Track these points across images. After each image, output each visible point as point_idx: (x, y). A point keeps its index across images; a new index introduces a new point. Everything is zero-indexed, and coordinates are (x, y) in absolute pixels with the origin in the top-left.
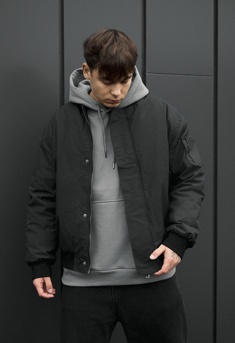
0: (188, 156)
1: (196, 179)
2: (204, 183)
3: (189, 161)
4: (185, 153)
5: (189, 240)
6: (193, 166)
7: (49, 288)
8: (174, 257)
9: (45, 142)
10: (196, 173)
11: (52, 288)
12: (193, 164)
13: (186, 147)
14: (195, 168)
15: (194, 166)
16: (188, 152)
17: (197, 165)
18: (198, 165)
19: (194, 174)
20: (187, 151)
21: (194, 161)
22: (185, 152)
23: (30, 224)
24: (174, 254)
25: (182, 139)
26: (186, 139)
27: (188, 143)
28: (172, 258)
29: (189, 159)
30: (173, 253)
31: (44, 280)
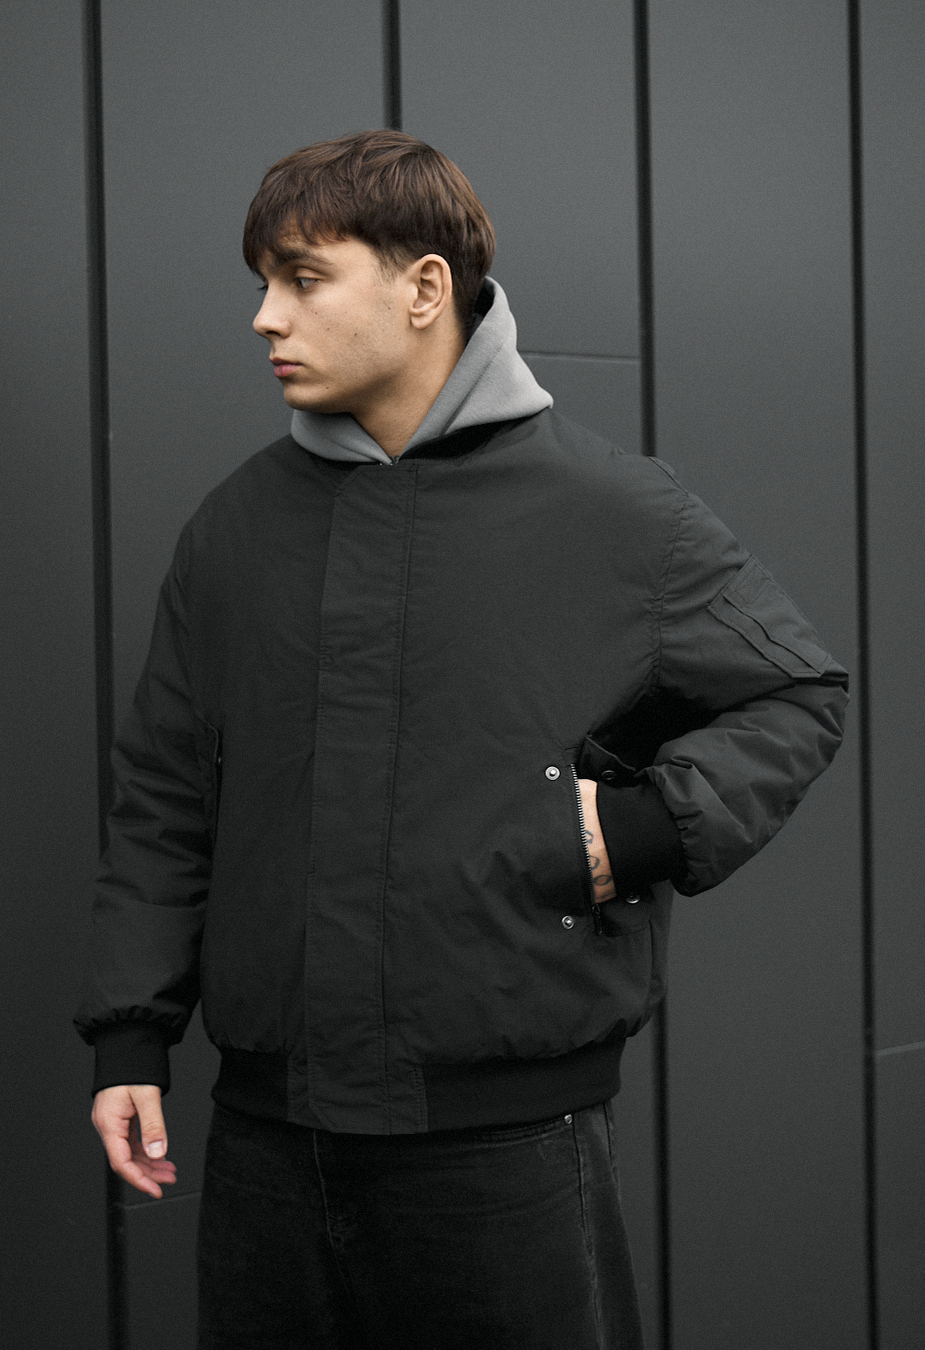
7: (152, 1139)
11: (162, 1140)
31: (133, 1104)
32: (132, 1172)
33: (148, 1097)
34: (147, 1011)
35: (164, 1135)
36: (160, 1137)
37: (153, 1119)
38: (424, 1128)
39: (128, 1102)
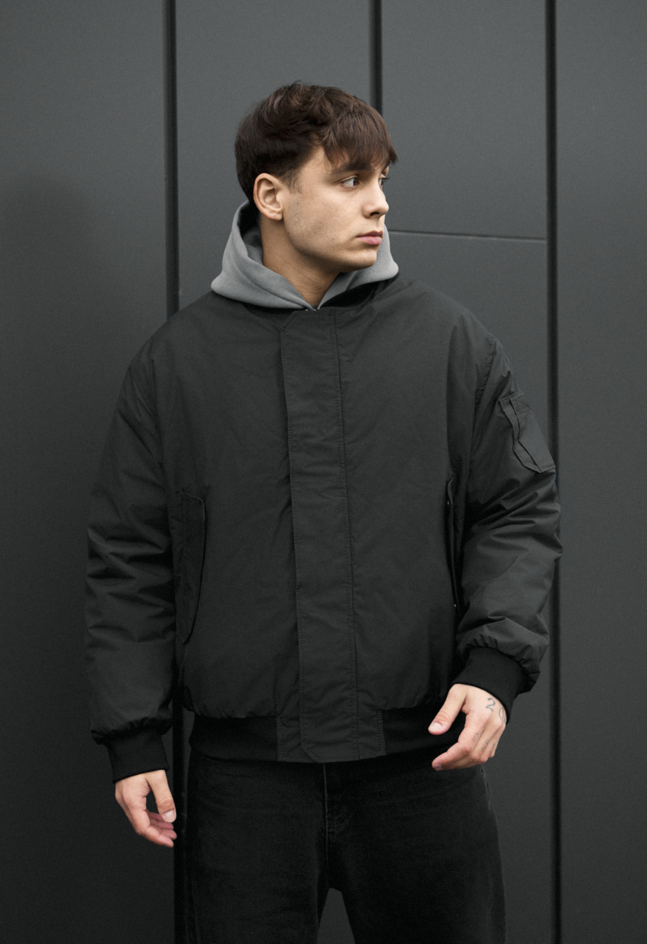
0: (518, 448)
1: (542, 506)
2: (560, 516)
3: (523, 462)
4: (511, 440)
5: (526, 666)
6: (534, 473)
7: (166, 810)
8: (492, 710)
9: (143, 405)
10: (542, 491)
11: (173, 809)
12: (534, 469)
13: (513, 424)
14: (538, 478)
15: (537, 473)
16: (518, 438)
17: (543, 471)
18: (546, 469)
19: (536, 494)
20: (516, 437)
21: (536, 462)
22: (511, 436)
23: (97, 627)
24: (491, 702)
25: (501, 403)
26: (512, 402)
27: (517, 413)
28: (489, 711)
29: (523, 456)
30: (489, 699)
31: (149, 786)
32: (153, 833)
33: (159, 779)
34: (153, 720)
35: (174, 806)
36: (171, 808)
37: (164, 795)
38: (382, 753)
39: (146, 785)
